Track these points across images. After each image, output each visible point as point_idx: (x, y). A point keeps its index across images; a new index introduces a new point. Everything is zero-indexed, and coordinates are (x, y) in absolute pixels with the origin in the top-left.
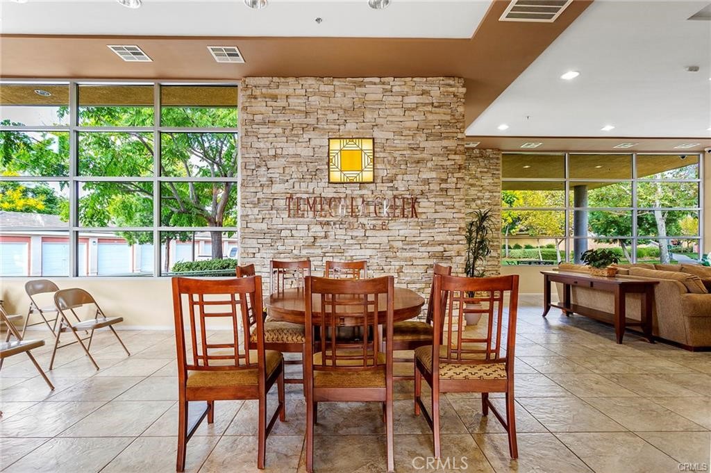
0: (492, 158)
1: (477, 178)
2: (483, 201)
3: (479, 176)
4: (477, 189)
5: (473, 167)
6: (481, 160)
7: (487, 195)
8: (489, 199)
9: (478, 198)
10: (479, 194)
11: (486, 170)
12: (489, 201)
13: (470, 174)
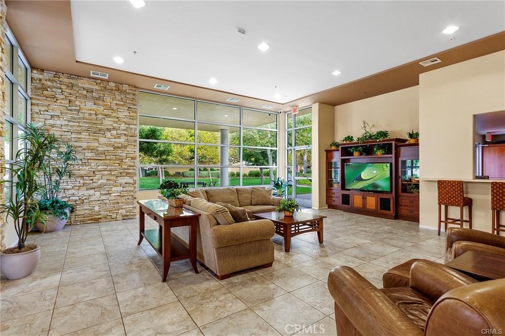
0: (129, 93)
1: (113, 110)
2: (118, 132)
3: (115, 107)
4: (112, 119)
5: (108, 99)
6: (117, 93)
7: (123, 126)
8: (125, 130)
9: (114, 129)
10: (115, 125)
11: (122, 103)
12: (125, 132)
13: (106, 105)
